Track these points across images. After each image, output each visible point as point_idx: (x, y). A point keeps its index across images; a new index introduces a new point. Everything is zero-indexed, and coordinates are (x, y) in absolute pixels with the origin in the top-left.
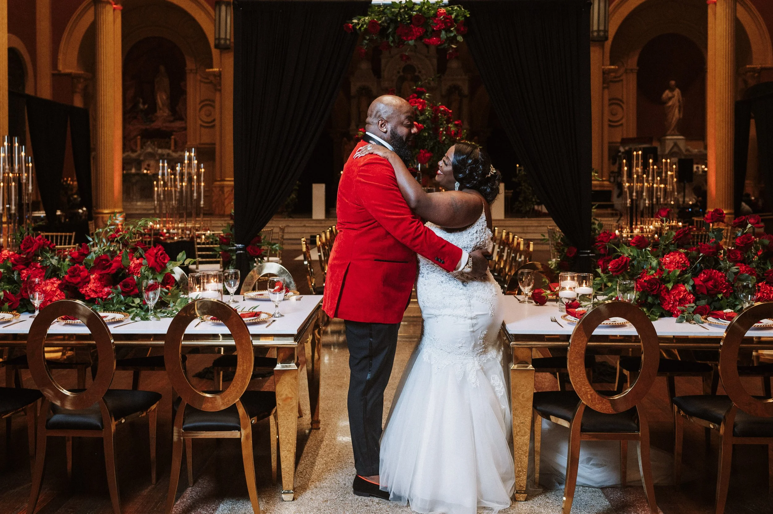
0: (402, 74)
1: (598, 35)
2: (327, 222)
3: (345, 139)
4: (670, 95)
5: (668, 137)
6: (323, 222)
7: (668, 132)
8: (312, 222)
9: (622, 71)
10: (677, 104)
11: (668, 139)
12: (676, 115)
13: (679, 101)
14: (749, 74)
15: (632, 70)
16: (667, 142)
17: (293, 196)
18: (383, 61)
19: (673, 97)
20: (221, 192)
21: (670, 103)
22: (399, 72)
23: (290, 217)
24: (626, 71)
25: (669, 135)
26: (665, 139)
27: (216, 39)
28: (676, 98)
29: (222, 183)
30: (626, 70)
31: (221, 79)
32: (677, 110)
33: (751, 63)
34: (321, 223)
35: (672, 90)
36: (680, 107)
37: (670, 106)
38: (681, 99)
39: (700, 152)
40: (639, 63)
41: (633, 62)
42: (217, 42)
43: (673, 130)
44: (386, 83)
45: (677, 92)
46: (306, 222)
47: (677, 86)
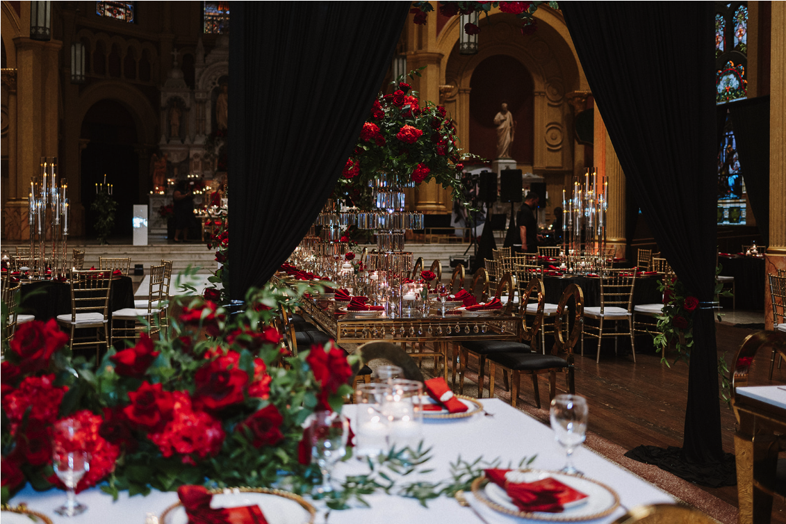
0: (218, 85)
1: (469, 47)
2: (150, 249)
3: (155, 155)
4: (502, 118)
5: (500, 161)
6: (146, 249)
7: (500, 156)
8: (132, 249)
9: (456, 91)
10: (509, 127)
11: (500, 163)
12: (507, 139)
13: (511, 125)
14: (576, 99)
15: (465, 90)
16: (499, 165)
17: (110, 218)
18: (197, 71)
19: (505, 120)
20: (16, 214)
21: (502, 126)
22: (214, 84)
23: (106, 243)
24: (459, 92)
25: (501, 159)
26: (498, 163)
27: (31, 28)
28: (508, 120)
29: (17, 202)
30: (459, 90)
31: (16, 81)
32: (508, 134)
33: (578, 89)
34: (144, 250)
35: (504, 113)
36: (511, 130)
37: (502, 129)
38: (512, 123)
39: (529, 176)
40: (472, 84)
41: (466, 83)
42: (33, 31)
43: (505, 153)
44: (201, 95)
45: (509, 114)
46: (125, 249)
47: (509, 109)
